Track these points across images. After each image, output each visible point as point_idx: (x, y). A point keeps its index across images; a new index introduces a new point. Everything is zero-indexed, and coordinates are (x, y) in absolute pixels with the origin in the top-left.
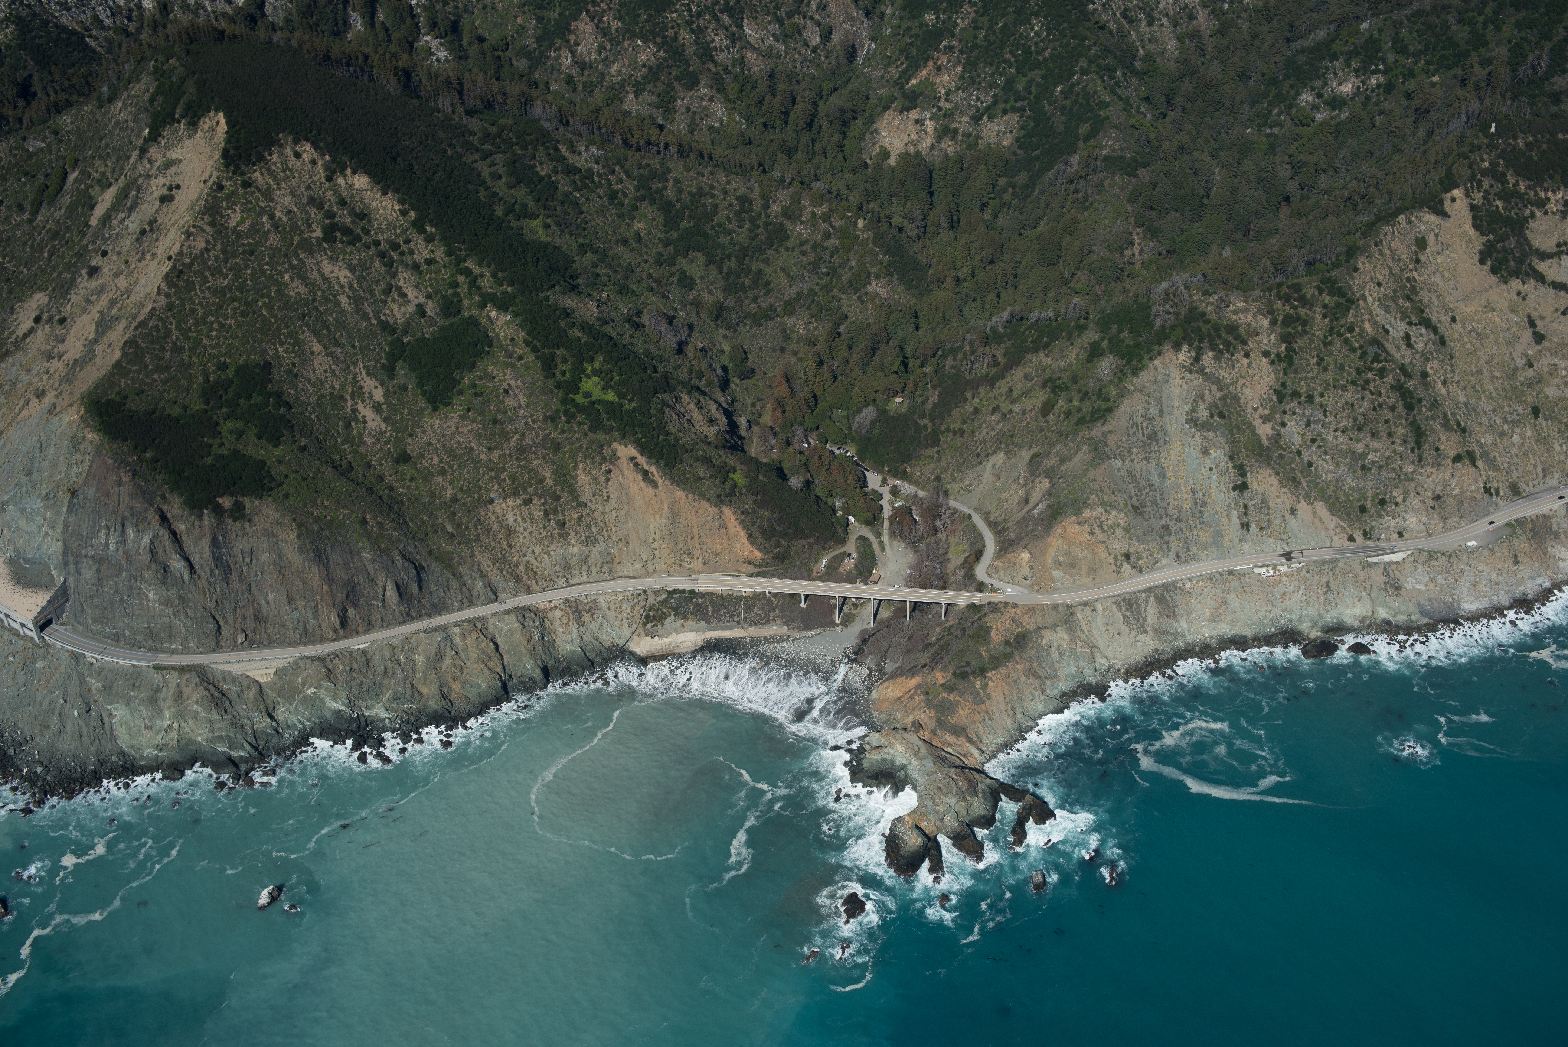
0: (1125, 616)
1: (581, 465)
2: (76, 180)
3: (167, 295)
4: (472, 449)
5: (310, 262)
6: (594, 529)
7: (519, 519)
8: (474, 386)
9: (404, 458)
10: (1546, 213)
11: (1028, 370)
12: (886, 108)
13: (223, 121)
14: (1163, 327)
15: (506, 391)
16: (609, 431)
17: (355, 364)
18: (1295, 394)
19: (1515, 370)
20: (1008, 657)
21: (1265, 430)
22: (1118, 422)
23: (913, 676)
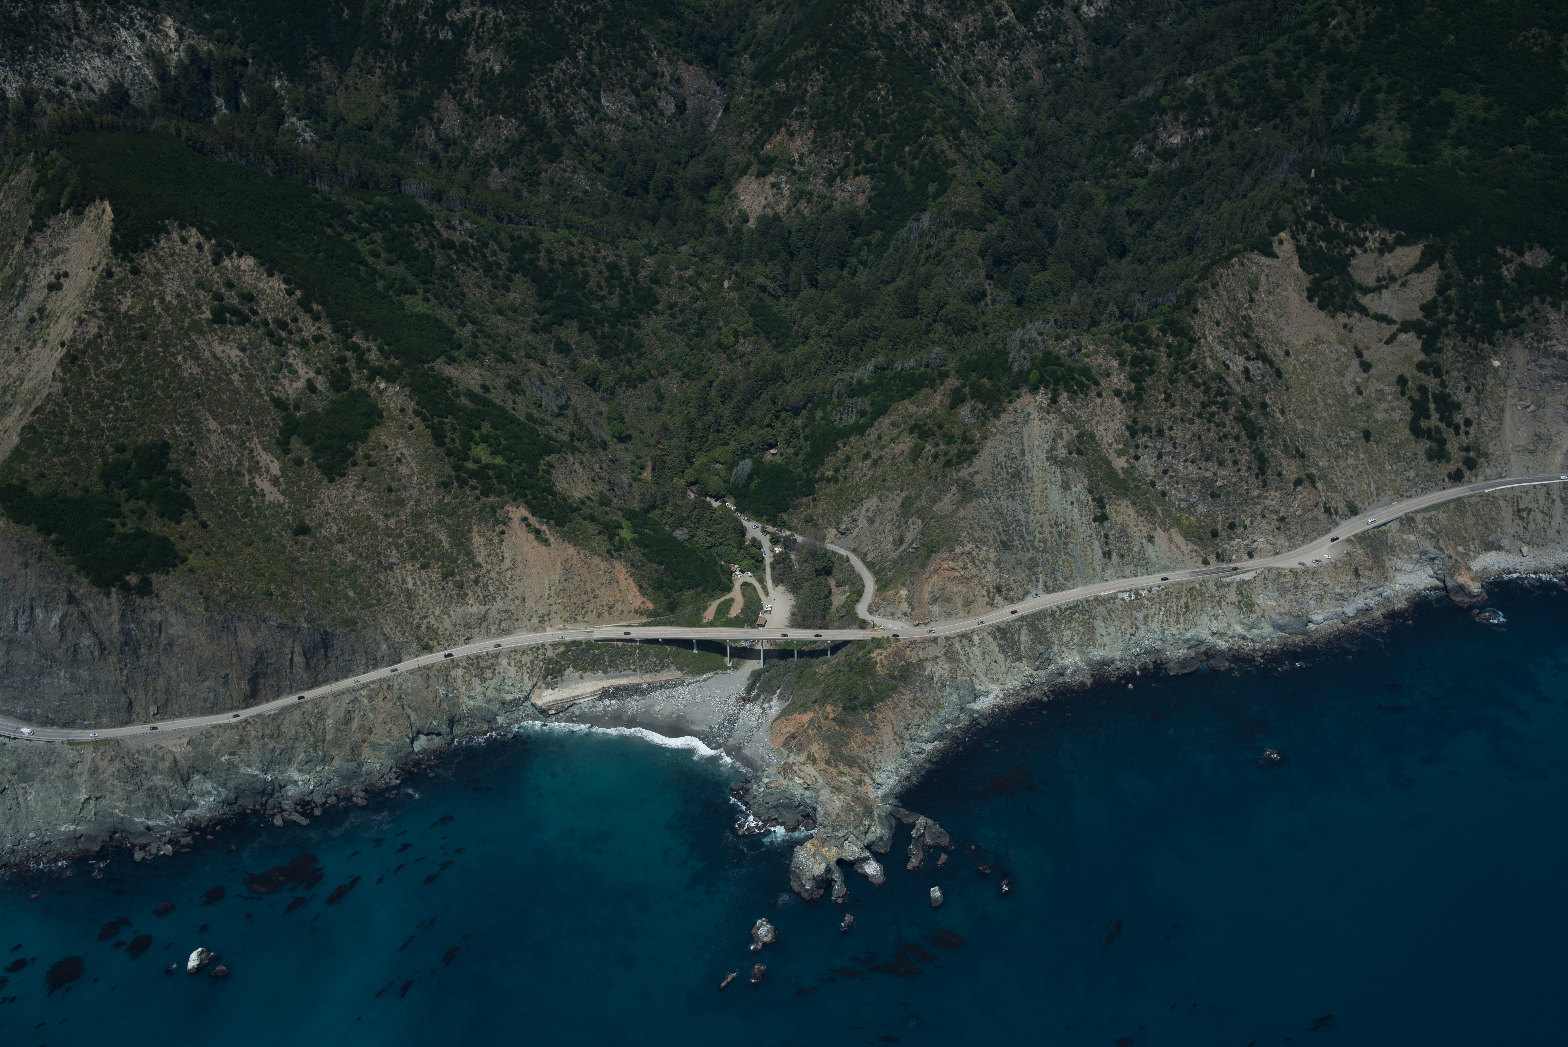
0: (1000, 645)
1: (475, 528)
3: (63, 380)
4: (369, 516)
5: (200, 343)
6: (491, 589)
7: (419, 583)
8: (367, 457)
9: (304, 530)
10: (1365, 251)
11: (894, 417)
12: (743, 173)
13: (108, 209)
14: (1020, 372)
15: (399, 460)
16: (502, 493)
17: (250, 440)
18: (1146, 429)
19: (1346, 397)
20: (894, 689)
21: (1120, 464)
22: (983, 462)
23: (805, 712)
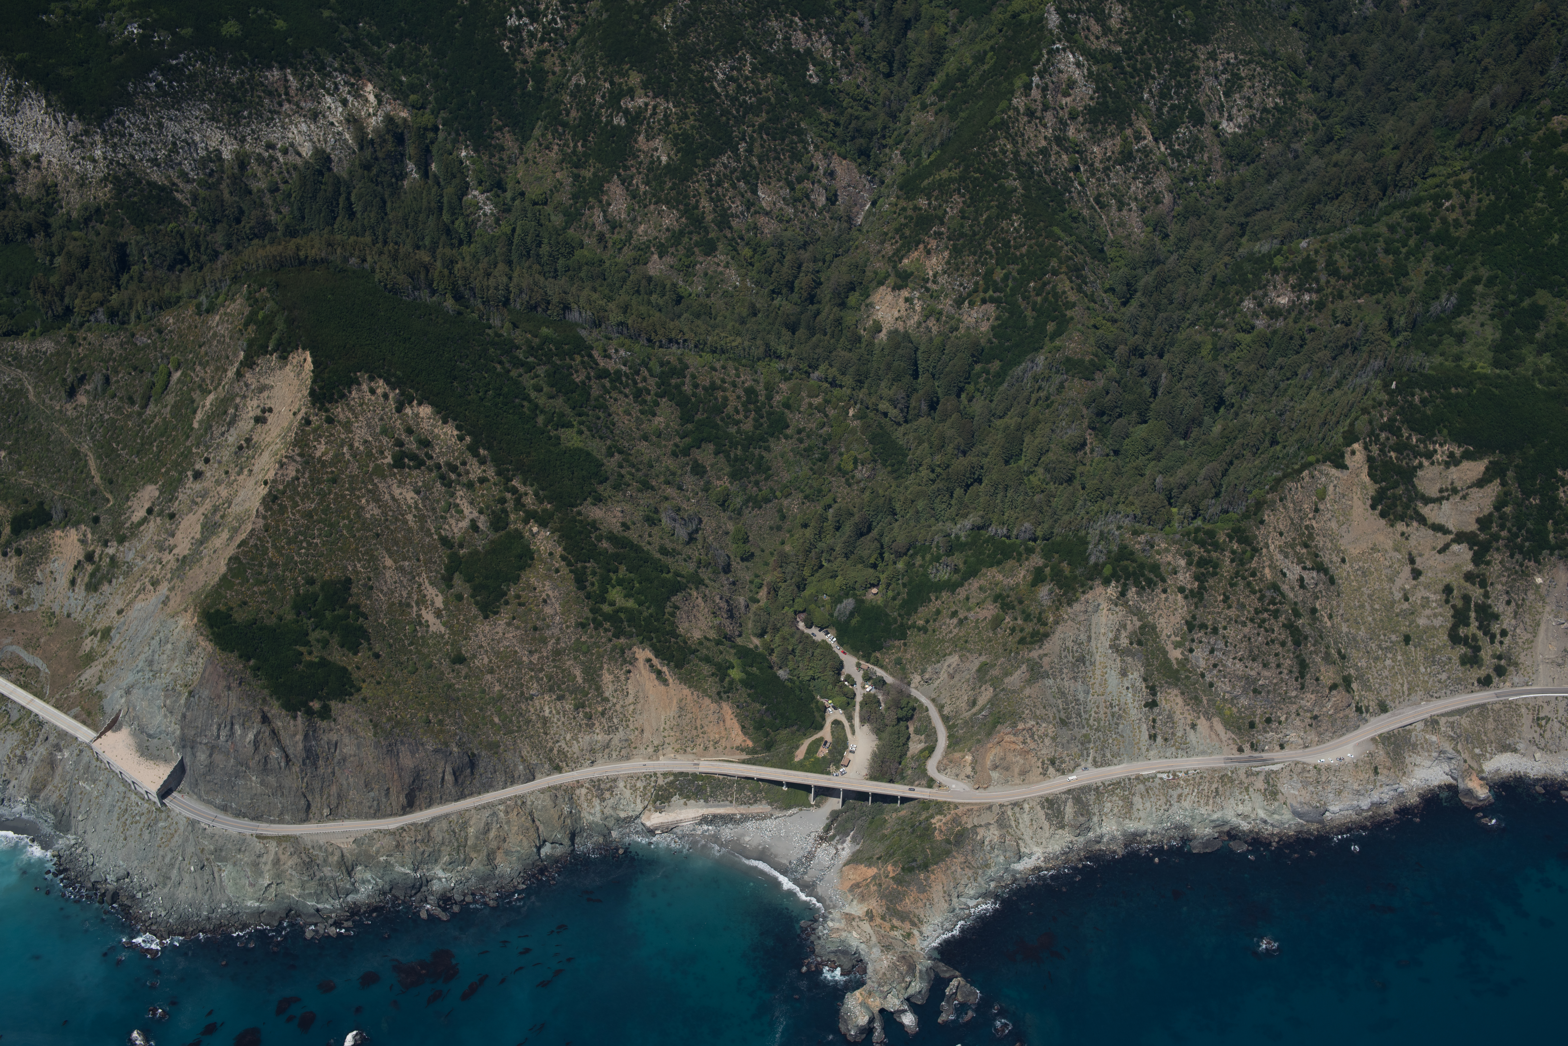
0: (1047, 814)
1: (605, 666)
2: (179, 380)
3: (265, 517)
4: (516, 651)
5: (382, 486)
6: (615, 720)
7: (554, 712)
8: (518, 597)
9: (460, 659)
10: (1432, 463)
11: (982, 582)
12: (881, 283)
13: (309, 359)
14: (1096, 565)
15: (545, 601)
16: (630, 636)
17: (419, 575)
18: (1203, 626)
19: (1393, 603)
20: (948, 853)
21: (1175, 654)
22: (1052, 645)
23: (870, 866)
